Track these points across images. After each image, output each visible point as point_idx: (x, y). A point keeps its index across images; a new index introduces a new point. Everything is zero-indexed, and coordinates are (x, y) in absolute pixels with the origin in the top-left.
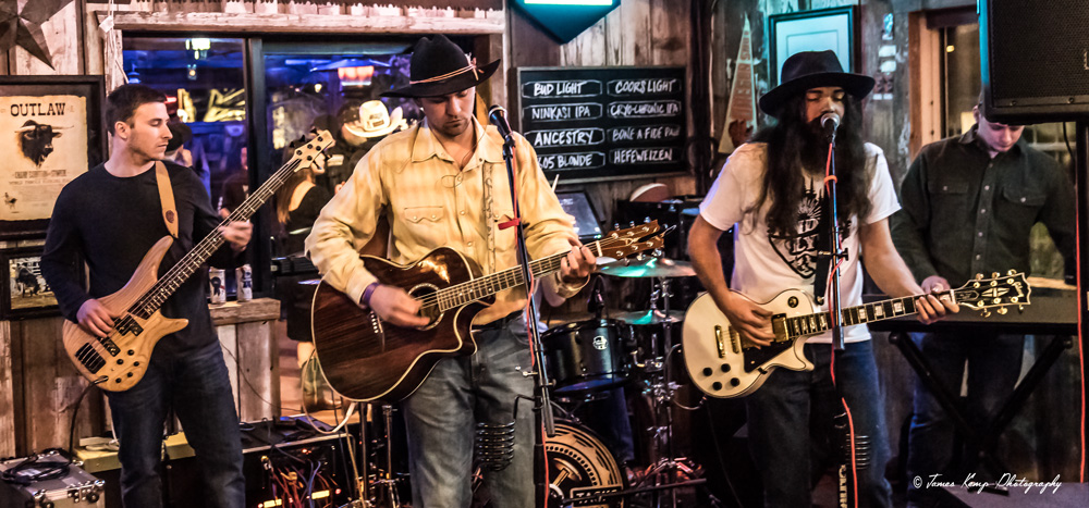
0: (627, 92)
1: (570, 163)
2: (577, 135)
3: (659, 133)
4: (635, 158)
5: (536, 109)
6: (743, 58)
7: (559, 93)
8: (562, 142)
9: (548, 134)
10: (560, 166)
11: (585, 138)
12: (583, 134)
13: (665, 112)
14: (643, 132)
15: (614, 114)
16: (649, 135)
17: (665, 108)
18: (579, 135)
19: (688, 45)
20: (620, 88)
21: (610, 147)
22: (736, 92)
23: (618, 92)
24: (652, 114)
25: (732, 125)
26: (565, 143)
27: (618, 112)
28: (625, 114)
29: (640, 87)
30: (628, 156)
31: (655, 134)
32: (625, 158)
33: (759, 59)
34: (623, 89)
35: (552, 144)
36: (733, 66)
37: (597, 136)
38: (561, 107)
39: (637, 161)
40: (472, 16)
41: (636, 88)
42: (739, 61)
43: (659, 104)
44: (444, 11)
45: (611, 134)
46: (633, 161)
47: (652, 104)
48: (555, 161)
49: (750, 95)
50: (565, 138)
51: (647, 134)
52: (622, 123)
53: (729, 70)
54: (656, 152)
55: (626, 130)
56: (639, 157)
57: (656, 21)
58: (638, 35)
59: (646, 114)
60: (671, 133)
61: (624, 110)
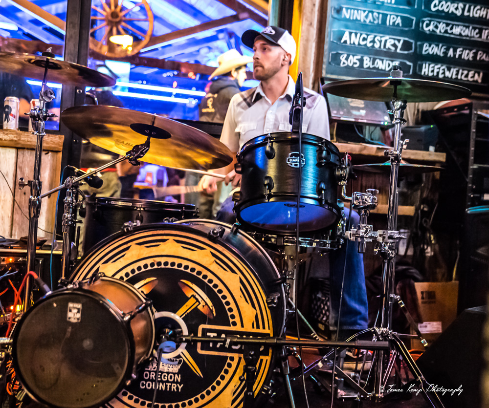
0: (443, 11)
1: (375, 65)
2: (386, 41)
3: (471, 55)
4: (444, 73)
5: (347, 9)
8: (369, 45)
9: (356, 34)
10: (365, 66)
11: (394, 45)
12: (393, 42)
13: (480, 37)
14: (455, 51)
15: (426, 29)
16: (460, 56)
17: (480, 33)
18: (389, 42)
20: (435, 6)
21: (419, 58)
23: (434, 9)
24: (467, 36)
26: (373, 46)
27: (431, 27)
28: (438, 31)
29: (457, 9)
30: (436, 71)
31: (467, 55)
32: (433, 71)
34: (440, 8)
35: (359, 44)
37: (406, 46)
38: (372, 12)
39: (445, 77)
43: (474, 28)
45: (421, 47)
46: (441, 76)
47: (468, 27)
48: (361, 61)
50: (373, 41)
51: (458, 53)
52: (433, 38)
54: (465, 72)
55: (438, 46)
56: (448, 74)
59: (460, 34)
60: (484, 58)
61: (437, 27)
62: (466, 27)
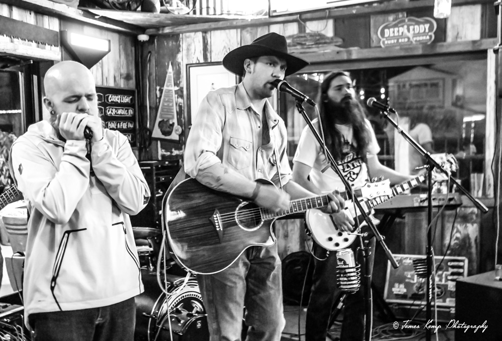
0: (114, 102)
3: (126, 125)
6: (167, 86)
13: (128, 114)
15: (108, 114)
17: (128, 112)
19: (134, 78)
20: (110, 99)
22: (163, 105)
23: (110, 101)
24: (123, 115)
25: (160, 122)
28: (113, 114)
29: (118, 99)
31: (124, 126)
33: (178, 87)
34: (112, 100)
36: (161, 91)
40: (44, 48)
41: (116, 100)
42: (165, 88)
43: (126, 109)
44: (31, 43)
45: (108, 124)
49: (173, 106)
51: (121, 125)
52: (111, 119)
53: (158, 93)
55: (113, 123)
57: (122, 63)
58: (115, 71)
59: (121, 114)
60: (131, 126)
61: (112, 112)
62: (123, 109)
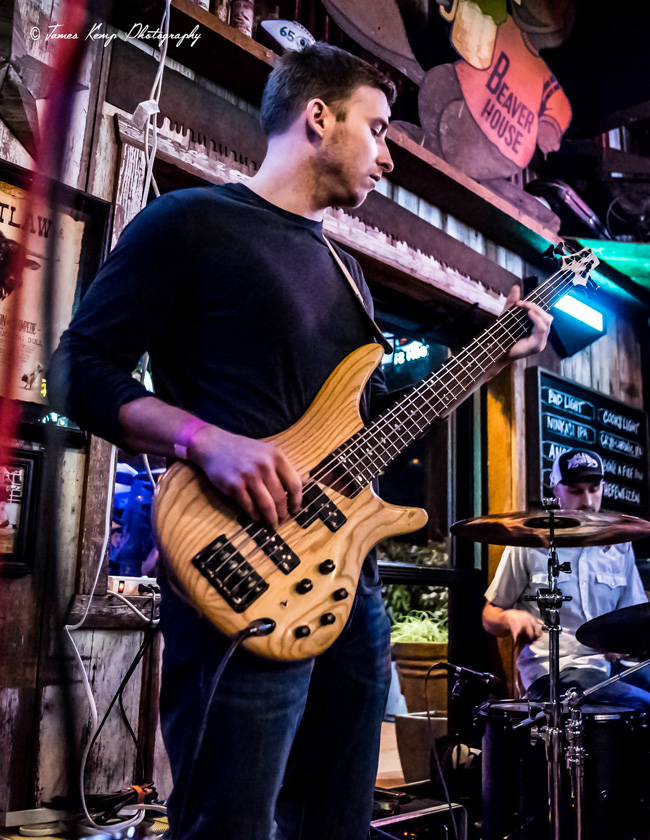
0: (610, 424)
3: (631, 473)
4: (617, 494)
5: (550, 418)
7: (566, 407)
9: (559, 448)
13: (634, 453)
14: (621, 469)
15: (603, 443)
16: (625, 473)
17: (634, 449)
19: (641, 396)
20: (606, 418)
24: (626, 452)
28: (610, 446)
29: (618, 422)
32: (611, 492)
34: (608, 420)
38: (568, 423)
39: (619, 498)
40: (497, 298)
41: (615, 422)
43: (630, 444)
44: (475, 283)
46: (616, 497)
51: (623, 471)
52: (608, 454)
54: (630, 493)
55: (611, 463)
56: (620, 495)
57: (621, 364)
58: (611, 374)
59: (623, 450)
60: (638, 476)
61: (609, 441)
62: (626, 442)
